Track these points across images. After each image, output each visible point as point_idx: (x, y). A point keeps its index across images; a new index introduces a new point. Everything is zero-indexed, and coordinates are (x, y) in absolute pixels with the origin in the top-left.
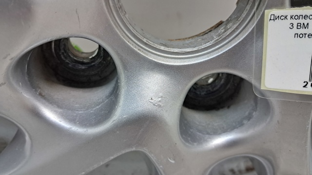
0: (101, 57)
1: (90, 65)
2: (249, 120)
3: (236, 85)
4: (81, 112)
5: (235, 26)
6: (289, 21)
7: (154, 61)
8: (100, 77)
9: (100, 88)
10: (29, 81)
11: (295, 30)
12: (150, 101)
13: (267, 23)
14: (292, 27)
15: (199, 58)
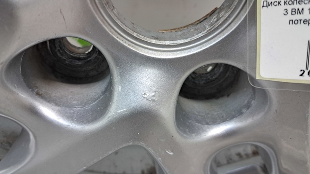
0: (97, 52)
1: (86, 61)
2: (248, 109)
3: (235, 72)
4: (78, 109)
5: (227, 14)
6: (283, 7)
7: (146, 56)
8: (97, 71)
9: (97, 83)
10: (25, 82)
11: (290, 17)
12: (144, 96)
13: (260, 10)
14: (286, 13)
15: (192, 49)
